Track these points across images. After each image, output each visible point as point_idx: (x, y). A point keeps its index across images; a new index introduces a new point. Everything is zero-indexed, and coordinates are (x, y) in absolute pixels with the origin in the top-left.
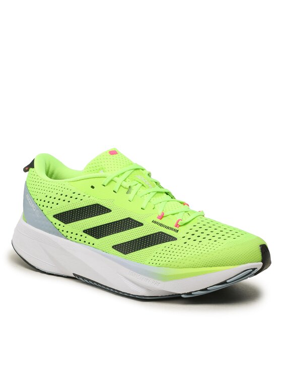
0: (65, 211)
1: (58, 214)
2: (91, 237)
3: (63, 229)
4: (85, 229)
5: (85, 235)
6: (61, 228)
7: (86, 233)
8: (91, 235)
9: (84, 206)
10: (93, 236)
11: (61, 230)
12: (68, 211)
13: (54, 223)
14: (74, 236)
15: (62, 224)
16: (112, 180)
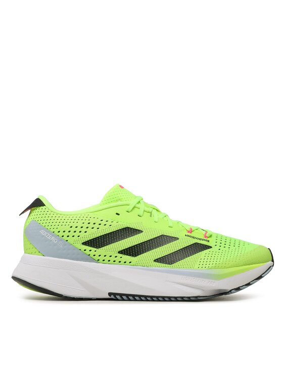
0: (95, 237)
1: (88, 241)
2: (127, 256)
3: (95, 253)
4: (120, 250)
5: (121, 255)
6: (92, 253)
7: (122, 253)
8: (127, 255)
9: (114, 230)
10: (130, 255)
11: (92, 256)
12: (98, 237)
13: (83, 250)
14: (107, 258)
15: (93, 249)
16: (135, 207)
